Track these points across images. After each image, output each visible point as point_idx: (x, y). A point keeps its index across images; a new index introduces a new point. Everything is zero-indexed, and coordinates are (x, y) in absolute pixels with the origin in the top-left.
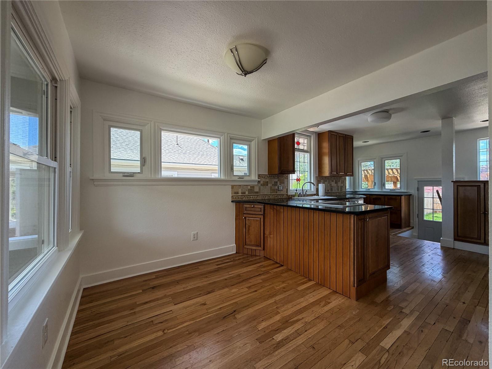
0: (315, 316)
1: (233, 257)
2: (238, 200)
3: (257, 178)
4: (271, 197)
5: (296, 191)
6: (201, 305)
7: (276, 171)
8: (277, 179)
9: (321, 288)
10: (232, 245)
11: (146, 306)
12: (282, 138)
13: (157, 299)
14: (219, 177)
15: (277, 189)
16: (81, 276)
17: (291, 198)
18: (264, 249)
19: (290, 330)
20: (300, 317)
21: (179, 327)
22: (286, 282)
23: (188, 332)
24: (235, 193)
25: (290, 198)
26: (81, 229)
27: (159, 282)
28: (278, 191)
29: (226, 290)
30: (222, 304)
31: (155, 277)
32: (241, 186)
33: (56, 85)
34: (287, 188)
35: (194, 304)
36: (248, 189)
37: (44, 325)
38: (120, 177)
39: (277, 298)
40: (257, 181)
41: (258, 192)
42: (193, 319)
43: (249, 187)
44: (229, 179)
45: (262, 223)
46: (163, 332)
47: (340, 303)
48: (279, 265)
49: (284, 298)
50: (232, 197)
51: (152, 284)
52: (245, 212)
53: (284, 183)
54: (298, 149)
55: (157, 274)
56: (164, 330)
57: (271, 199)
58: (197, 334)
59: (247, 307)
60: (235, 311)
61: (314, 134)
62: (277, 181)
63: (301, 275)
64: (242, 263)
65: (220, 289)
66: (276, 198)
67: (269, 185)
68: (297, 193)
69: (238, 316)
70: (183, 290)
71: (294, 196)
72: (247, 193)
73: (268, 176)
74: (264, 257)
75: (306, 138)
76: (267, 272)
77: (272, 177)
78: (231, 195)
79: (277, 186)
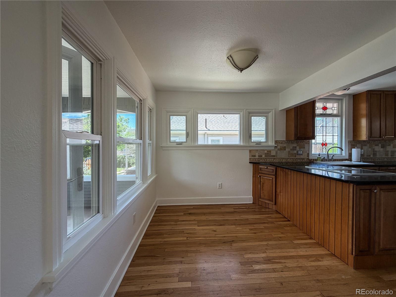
0: (297, 265)
1: (249, 206)
2: (256, 161)
3: (274, 144)
4: (289, 160)
5: (319, 155)
6: (212, 231)
7: (293, 138)
8: (296, 145)
9: (320, 247)
10: (249, 197)
11: (183, 223)
12: (299, 107)
13: (190, 221)
14: (239, 144)
15: (296, 153)
16: (157, 199)
17: (313, 162)
18: (275, 204)
19: (268, 266)
20: (283, 261)
21: (196, 239)
22: (286, 234)
23: (199, 243)
24: (253, 156)
25: (311, 162)
26: (156, 174)
27: (194, 211)
28: (297, 155)
29: (234, 226)
30: (226, 234)
31: (192, 208)
32: (258, 151)
33: (141, 102)
34: (308, 152)
35: (208, 229)
36: (264, 153)
37: (134, 215)
38: (174, 145)
39: (270, 243)
40: (274, 147)
41: (275, 155)
42: (205, 237)
43: (266, 152)
44: (247, 145)
45: (274, 182)
46: (187, 238)
47: (332, 264)
48: (287, 220)
49: (276, 244)
50: (249, 159)
51: (190, 211)
52: (260, 172)
53: (304, 148)
54: (324, 114)
55: (194, 207)
56: (188, 237)
57: (288, 162)
58: (204, 245)
59: (244, 241)
60: (233, 241)
61: (347, 97)
62: (296, 146)
63: (304, 233)
64: (255, 211)
65: (229, 225)
66: (295, 161)
67: (287, 150)
68: (320, 157)
69: (234, 245)
70: (205, 219)
71: (316, 160)
72: (263, 156)
73: (286, 141)
74: (276, 210)
75: (335, 102)
76: (272, 223)
77: (290, 143)
78: (248, 158)
79: (296, 150)
